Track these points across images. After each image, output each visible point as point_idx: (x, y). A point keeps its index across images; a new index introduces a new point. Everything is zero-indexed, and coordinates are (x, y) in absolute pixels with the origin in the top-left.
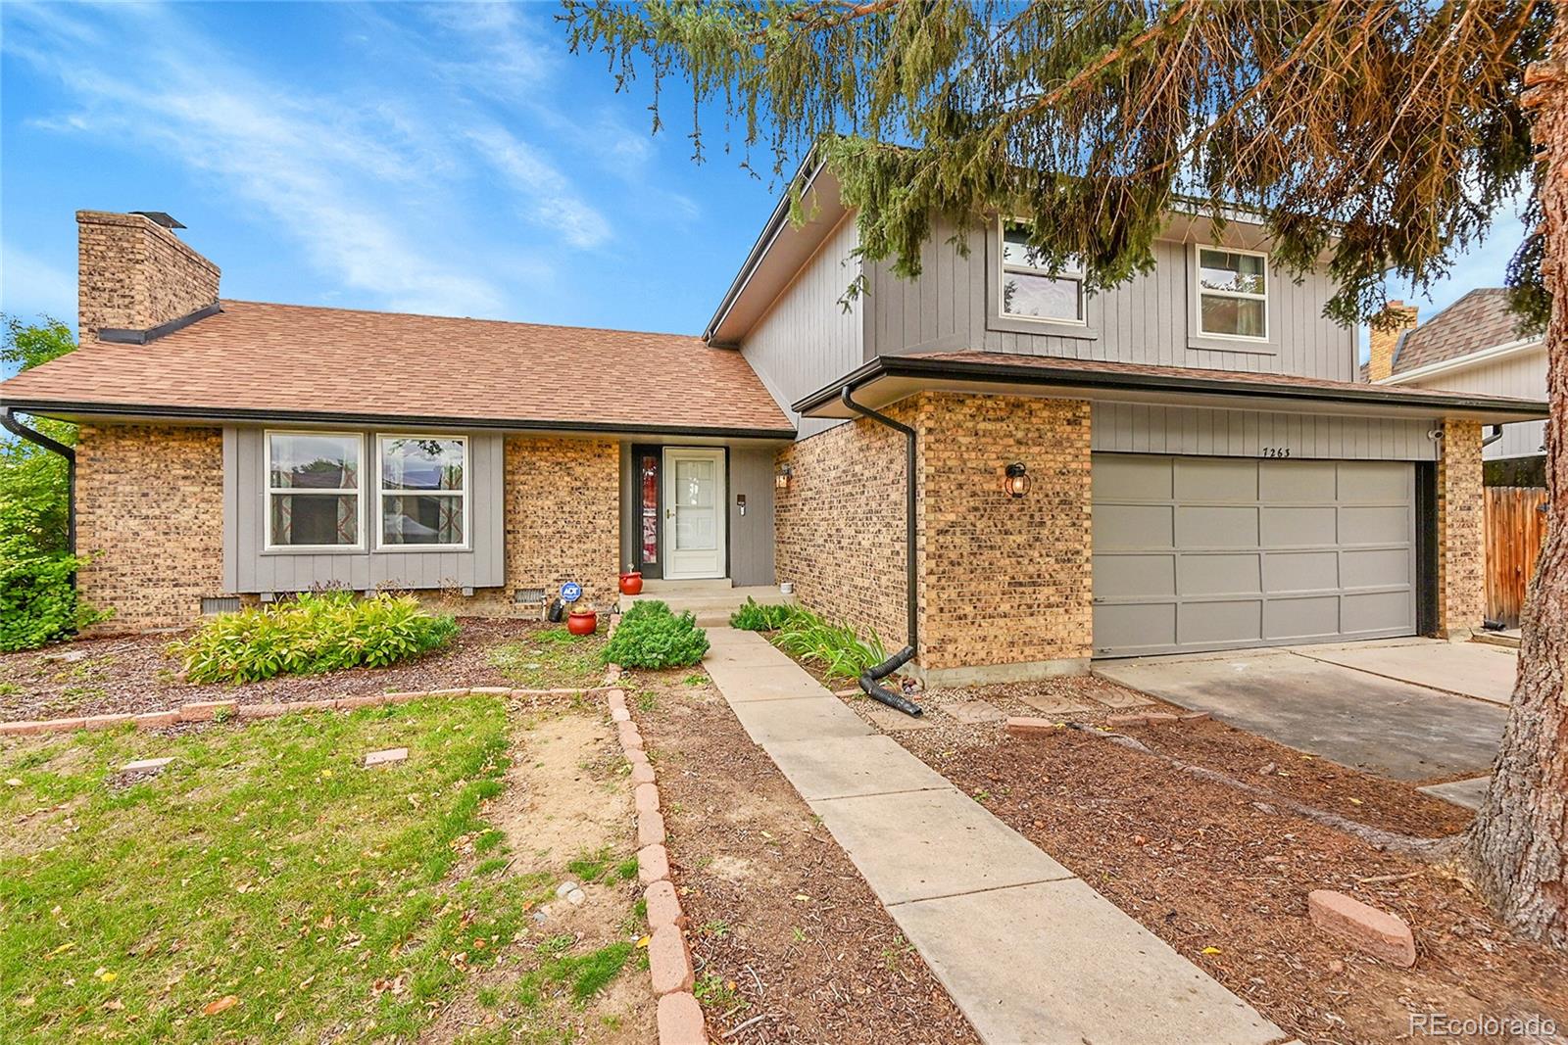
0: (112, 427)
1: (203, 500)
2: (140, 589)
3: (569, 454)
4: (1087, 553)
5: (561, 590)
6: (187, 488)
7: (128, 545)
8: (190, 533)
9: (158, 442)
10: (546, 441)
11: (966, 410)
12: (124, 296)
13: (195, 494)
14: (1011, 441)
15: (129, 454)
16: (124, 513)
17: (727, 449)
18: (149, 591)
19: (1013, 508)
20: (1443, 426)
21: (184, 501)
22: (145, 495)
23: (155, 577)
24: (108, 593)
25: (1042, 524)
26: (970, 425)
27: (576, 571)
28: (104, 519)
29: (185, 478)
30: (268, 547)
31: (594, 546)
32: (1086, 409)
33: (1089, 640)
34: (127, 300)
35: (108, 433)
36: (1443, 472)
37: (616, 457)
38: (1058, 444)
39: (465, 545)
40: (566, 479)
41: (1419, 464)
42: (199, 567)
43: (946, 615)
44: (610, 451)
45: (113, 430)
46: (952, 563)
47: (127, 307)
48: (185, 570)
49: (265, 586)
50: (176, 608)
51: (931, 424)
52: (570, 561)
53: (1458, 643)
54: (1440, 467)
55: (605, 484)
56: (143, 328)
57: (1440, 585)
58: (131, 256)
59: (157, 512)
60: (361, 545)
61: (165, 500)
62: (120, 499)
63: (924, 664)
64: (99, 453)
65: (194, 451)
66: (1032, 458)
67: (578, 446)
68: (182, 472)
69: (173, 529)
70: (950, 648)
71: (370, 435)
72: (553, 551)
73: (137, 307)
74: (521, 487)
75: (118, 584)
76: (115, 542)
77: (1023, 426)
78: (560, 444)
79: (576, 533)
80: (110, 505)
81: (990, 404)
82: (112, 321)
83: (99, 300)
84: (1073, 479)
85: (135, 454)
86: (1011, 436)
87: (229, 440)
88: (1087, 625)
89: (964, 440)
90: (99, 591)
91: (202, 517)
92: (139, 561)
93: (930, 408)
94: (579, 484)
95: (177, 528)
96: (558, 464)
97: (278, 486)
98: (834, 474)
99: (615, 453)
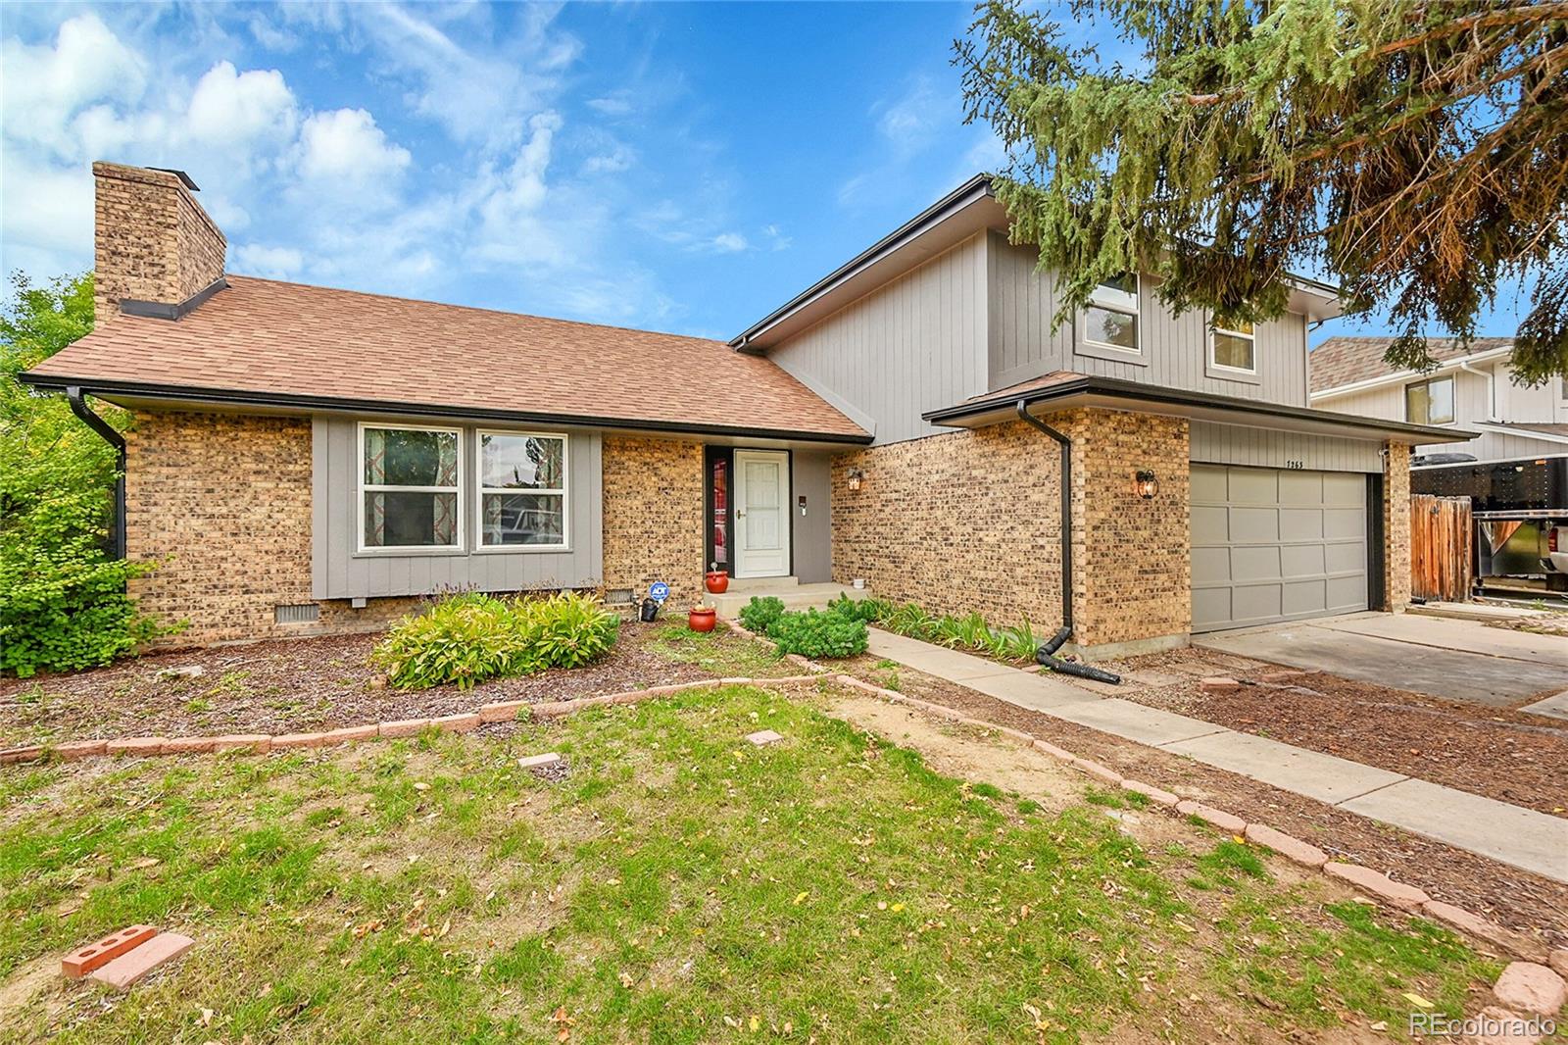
0: (172, 413)
1: (278, 497)
2: (203, 597)
3: (656, 455)
4: (1187, 546)
5: (649, 590)
6: (259, 484)
7: (189, 547)
8: (263, 533)
9: (225, 433)
10: (634, 440)
11: (1111, 424)
12: (152, 265)
13: (268, 491)
14: (1139, 451)
15: (191, 445)
16: (184, 511)
17: (790, 452)
18: (215, 599)
19: (1141, 507)
20: (1388, 447)
21: (255, 498)
22: (210, 491)
23: (221, 584)
24: (165, 602)
25: (1159, 521)
26: (1113, 436)
27: (663, 570)
28: (161, 518)
29: (257, 473)
30: (362, 548)
31: (679, 546)
32: (1186, 425)
33: (1189, 618)
34: (156, 270)
35: (166, 420)
36: (1389, 482)
37: (699, 458)
38: (1168, 454)
39: (565, 546)
40: (654, 479)
41: (1369, 475)
42: (273, 571)
43: (1099, 599)
44: (694, 452)
45: (173, 417)
46: (1102, 555)
47: (156, 276)
48: (257, 575)
49: (359, 594)
50: (246, 617)
51: (1088, 435)
52: (657, 561)
53: (1398, 613)
54: (1386, 478)
55: (689, 485)
56: (176, 302)
57: (1387, 570)
58: (161, 219)
59: (224, 510)
60: (460, 546)
61: (233, 497)
62: (181, 496)
63: (1082, 642)
64: (154, 443)
65: (268, 443)
66: (1161, 468)
67: (663, 446)
68: (254, 466)
69: (243, 529)
70: (1102, 627)
71: (470, 430)
72: (641, 551)
73: (169, 278)
74: (611, 487)
75: (178, 592)
76: (174, 544)
77: (1147, 439)
78: (647, 445)
79: (663, 533)
80: (168, 502)
81: (1126, 419)
82: (138, 292)
83: (121, 266)
84: (1178, 484)
85: (198, 445)
86: (1139, 447)
87: (319, 433)
88: (1188, 606)
89: (1109, 449)
90: (154, 600)
91: (276, 516)
92: (202, 566)
93: (1087, 421)
94: (665, 484)
95: (247, 528)
96: (646, 464)
97: (371, 483)
98: (937, 477)
99: (699, 454)
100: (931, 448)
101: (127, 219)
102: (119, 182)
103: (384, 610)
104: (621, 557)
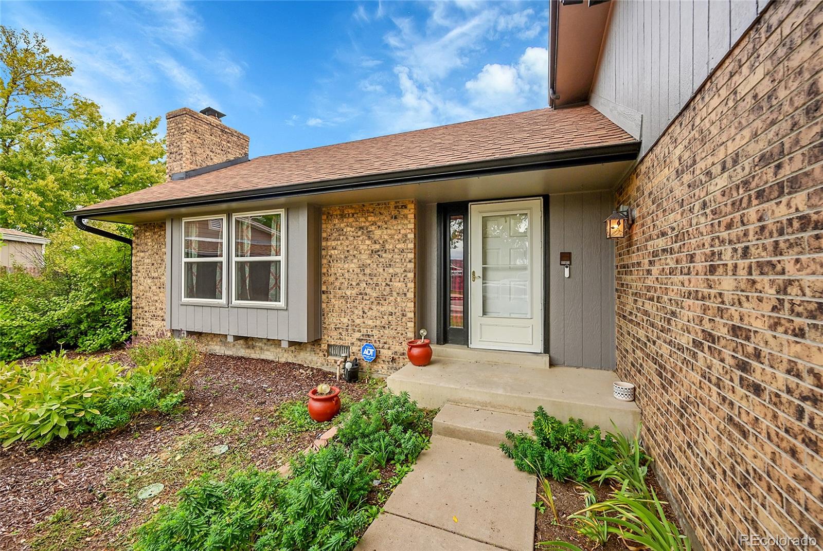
2: (151, 321)
3: (370, 219)
7: (147, 294)
10: (352, 207)
12: (180, 155)
16: (146, 275)
17: (546, 197)
18: (154, 322)
22: (153, 264)
23: (156, 314)
24: (141, 322)
27: (375, 332)
28: (140, 279)
30: (184, 300)
31: (391, 309)
35: (142, 228)
37: (411, 216)
39: (282, 302)
40: (368, 242)
44: (406, 211)
45: (144, 225)
47: (180, 160)
49: (183, 328)
52: (370, 322)
55: (401, 246)
56: (185, 170)
59: (157, 275)
60: (224, 300)
61: (159, 267)
62: (145, 267)
64: (139, 241)
71: (229, 215)
72: (356, 312)
73: (183, 159)
74: (332, 252)
75: (144, 317)
76: (143, 292)
78: (363, 210)
79: (375, 295)
80: (142, 271)
82: (176, 169)
83: (172, 159)
85: (150, 240)
87: (169, 227)
90: (139, 320)
92: (151, 304)
94: (377, 247)
96: (361, 228)
97: (188, 257)
99: (410, 213)
101: (174, 135)
102: (172, 119)
104: (339, 316)
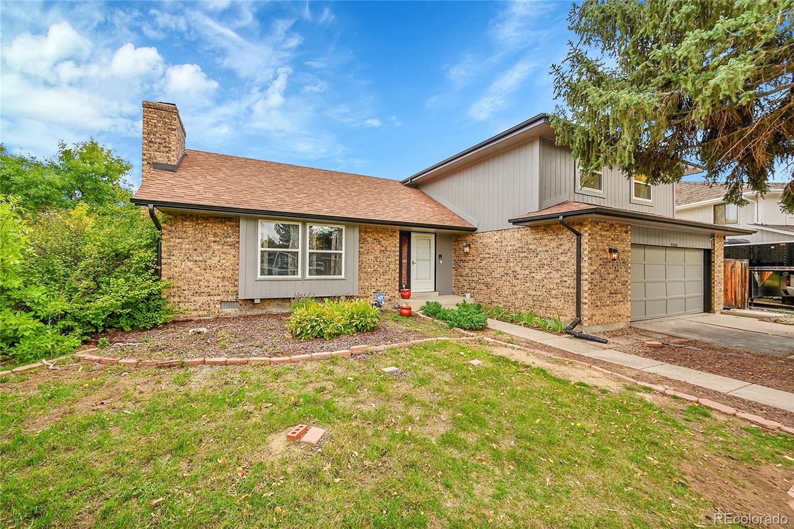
0: (180, 215)
1: (223, 253)
2: (192, 297)
3: (380, 235)
4: (629, 282)
5: (376, 297)
6: (216, 247)
7: (187, 275)
8: (216, 269)
9: (202, 223)
10: (370, 229)
11: (599, 227)
12: (166, 147)
13: (219, 250)
14: (610, 239)
15: (188, 229)
16: (185, 259)
17: (435, 234)
18: (196, 298)
19: (611, 264)
20: (714, 237)
21: (213, 253)
22: (195, 250)
23: (199, 291)
24: (176, 299)
25: (618, 270)
26: (600, 232)
27: (382, 288)
28: (175, 261)
29: (214, 242)
30: (259, 276)
31: (389, 277)
32: (629, 227)
33: (629, 315)
34: (167, 149)
35: (178, 218)
36: (714, 253)
37: (398, 236)
38: (622, 240)
39: (343, 276)
40: (379, 246)
41: (705, 250)
42: (220, 286)
43: (593, 305)
44: (396, 234)
45: (181, 217)
46: (595, 285)
47: (167, 152)
48: (213, 288)
49: (257, 296)
50: (209, 307)
51: (589, 232)
53: (718, 314)
54: (713, 251)
55: (394, 249)
56: (175, 164)
57: (713, 294)
58: (170, 127)
59: (201, 259)
60: (299, 276)
61: (205, 253)
62: (183, 252)
63: (585, 324)
64: (173, 228)
65: (219, 229)
66: (620, 247)
67: (383, 231)
68: (213, 239)
69: (208, 267)
70: (594, 318)
71: (304, 223)
72: (373, 279)
73: (172, 153)
75: (181, 295)
76: (180, 273)
77: (614, 233)
78: (377, 231)
79: (382, 271)
80: (178, 255)
81: (605, 224)
82: (160, 159)
83: (153, 148)
84: (626, 254)
85: (191, 229)
86: (610, 237)
87: (243, 224)
88: (629, 309)
89: (598, 238)
90: (172, 298)
91: (222, 261)
92: (192, 283)
93: (589, 226)
94: (383, 249)
95: (210, 267)
96: (375, 239)
97: (263, 247)
98: (511, 248)
99: (398, 234)
100: (507, 234)
101: (156, 126)
102: (153, 110)
103: (265, 304)
104: (364, 282)
